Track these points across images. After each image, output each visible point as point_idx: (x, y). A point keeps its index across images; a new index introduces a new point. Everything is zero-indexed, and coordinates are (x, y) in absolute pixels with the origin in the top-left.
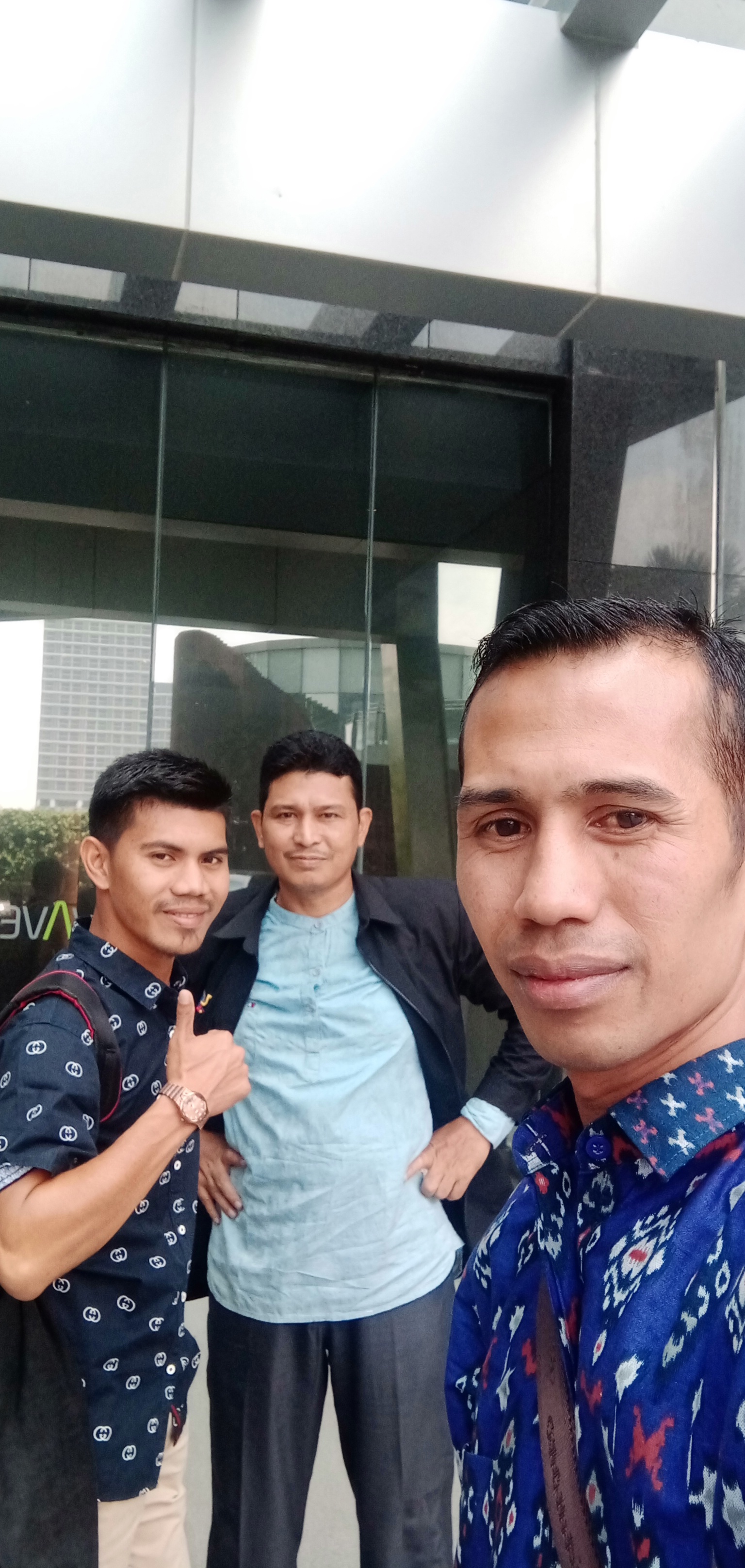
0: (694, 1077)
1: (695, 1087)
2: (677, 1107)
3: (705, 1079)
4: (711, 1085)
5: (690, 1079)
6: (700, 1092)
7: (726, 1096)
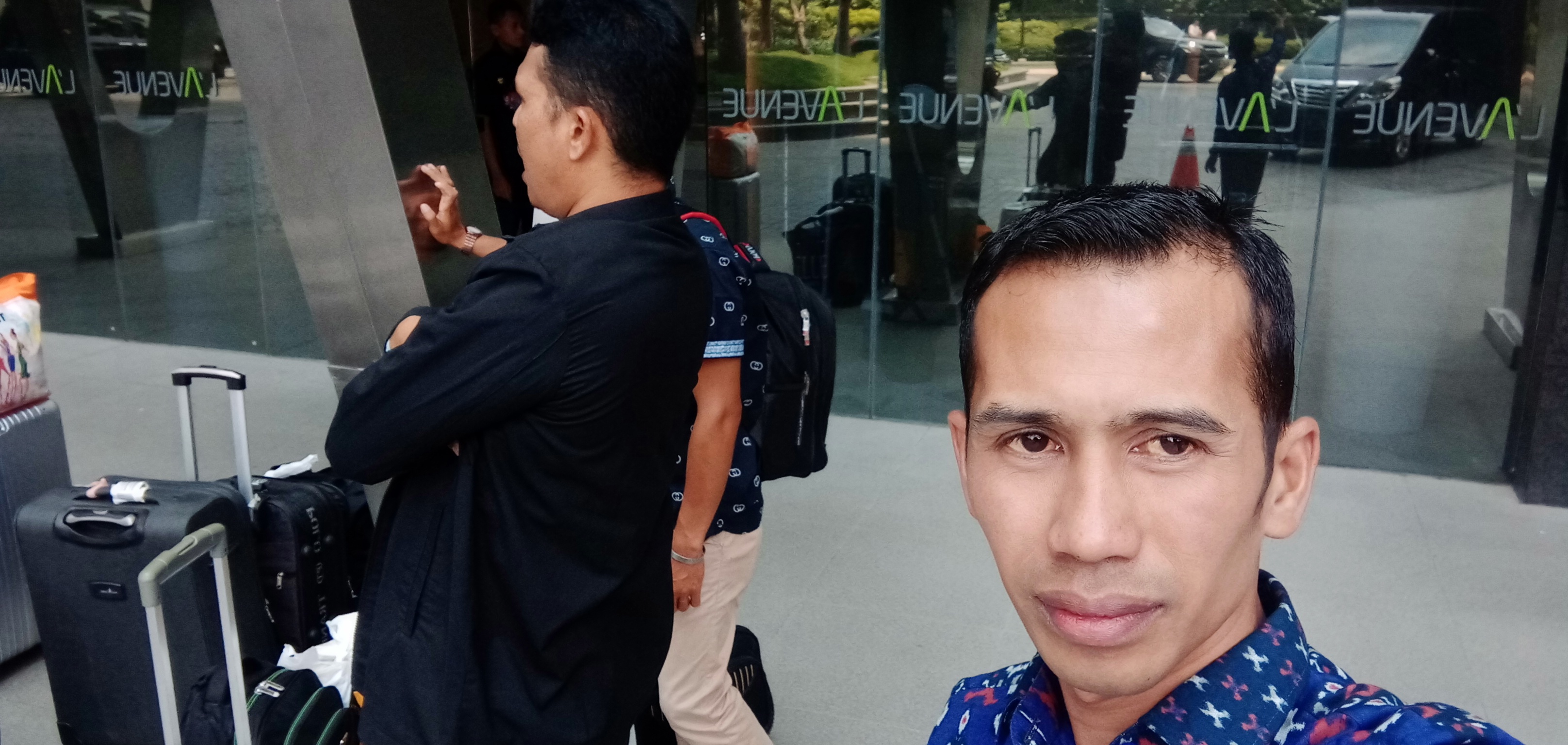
0: (1227, 680)
1: (1230, 692)
2: (1221, 717)
3: (1238, 682)
4: (1245, 687)
5: (1223, 683)
6: (1238, 697)
7: (1262, 698)
